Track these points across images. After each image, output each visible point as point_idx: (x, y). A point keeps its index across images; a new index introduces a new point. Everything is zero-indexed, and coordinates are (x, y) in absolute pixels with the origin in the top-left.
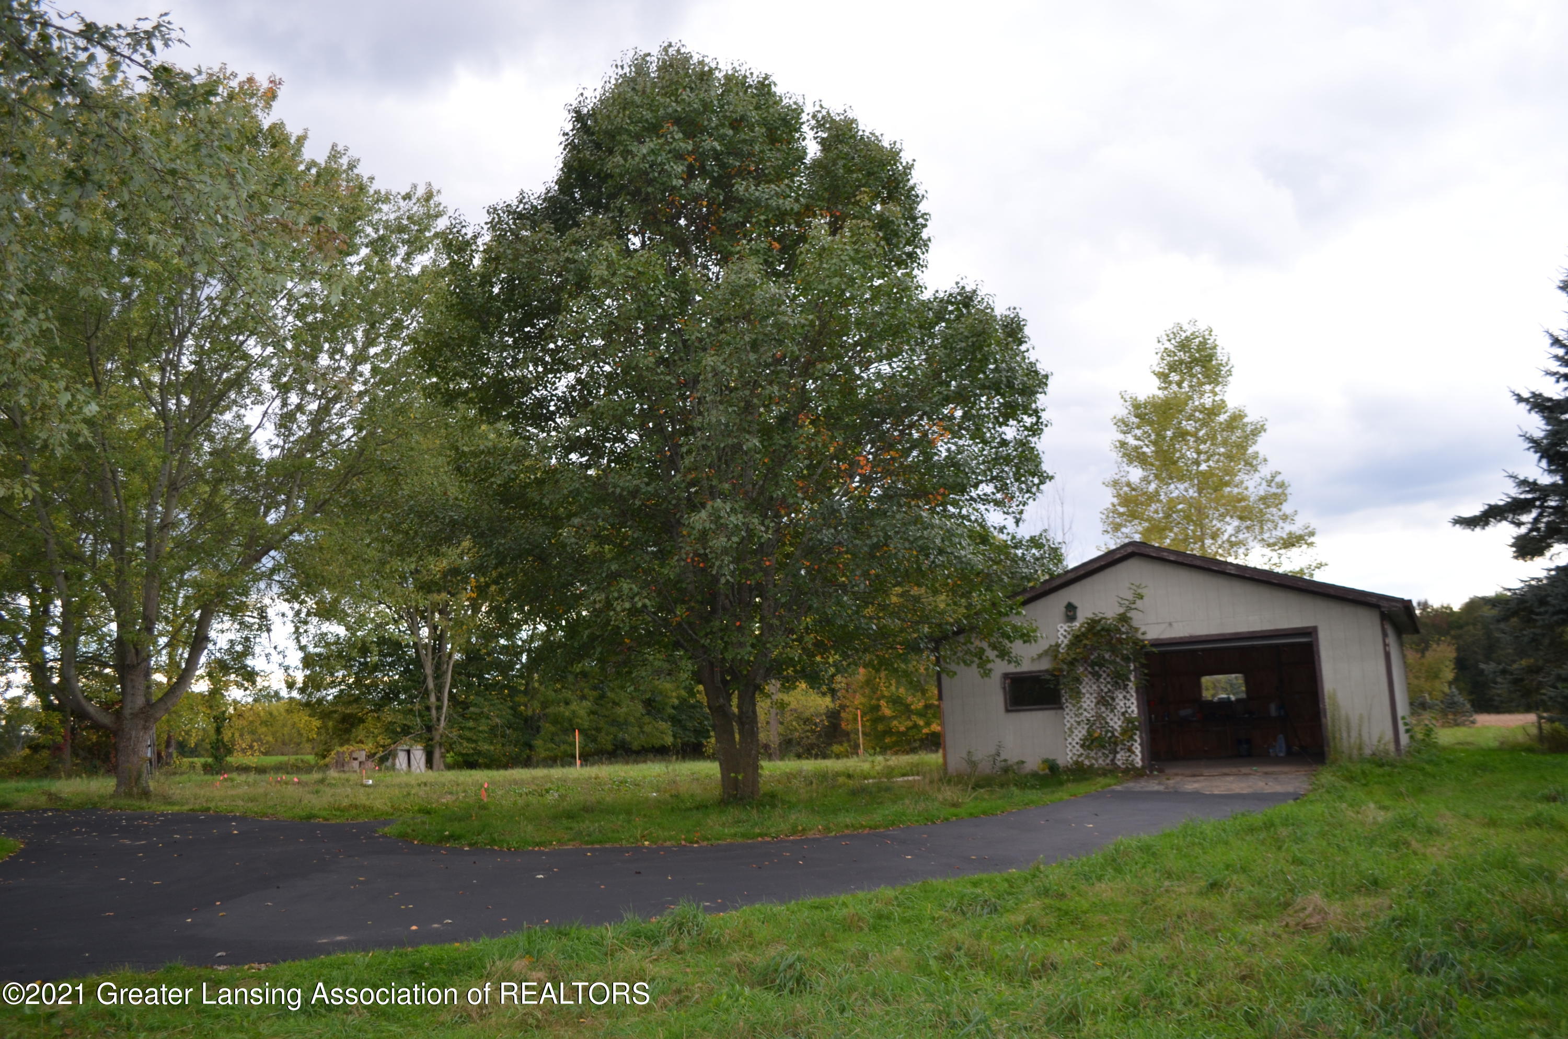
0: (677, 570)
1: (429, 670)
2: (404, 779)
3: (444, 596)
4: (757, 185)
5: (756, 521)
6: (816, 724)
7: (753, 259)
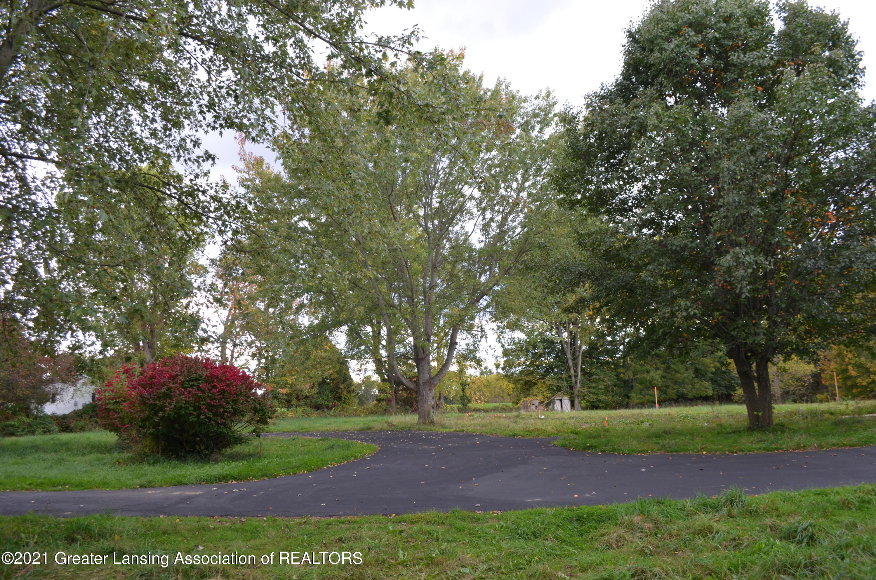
0: (714, 291)
1: (569, 356)
2: (560, 415)
3: (575, 315)
4: (745, 54)
5: (762, 259)
6: (804, 382)
7: (747, 99)
